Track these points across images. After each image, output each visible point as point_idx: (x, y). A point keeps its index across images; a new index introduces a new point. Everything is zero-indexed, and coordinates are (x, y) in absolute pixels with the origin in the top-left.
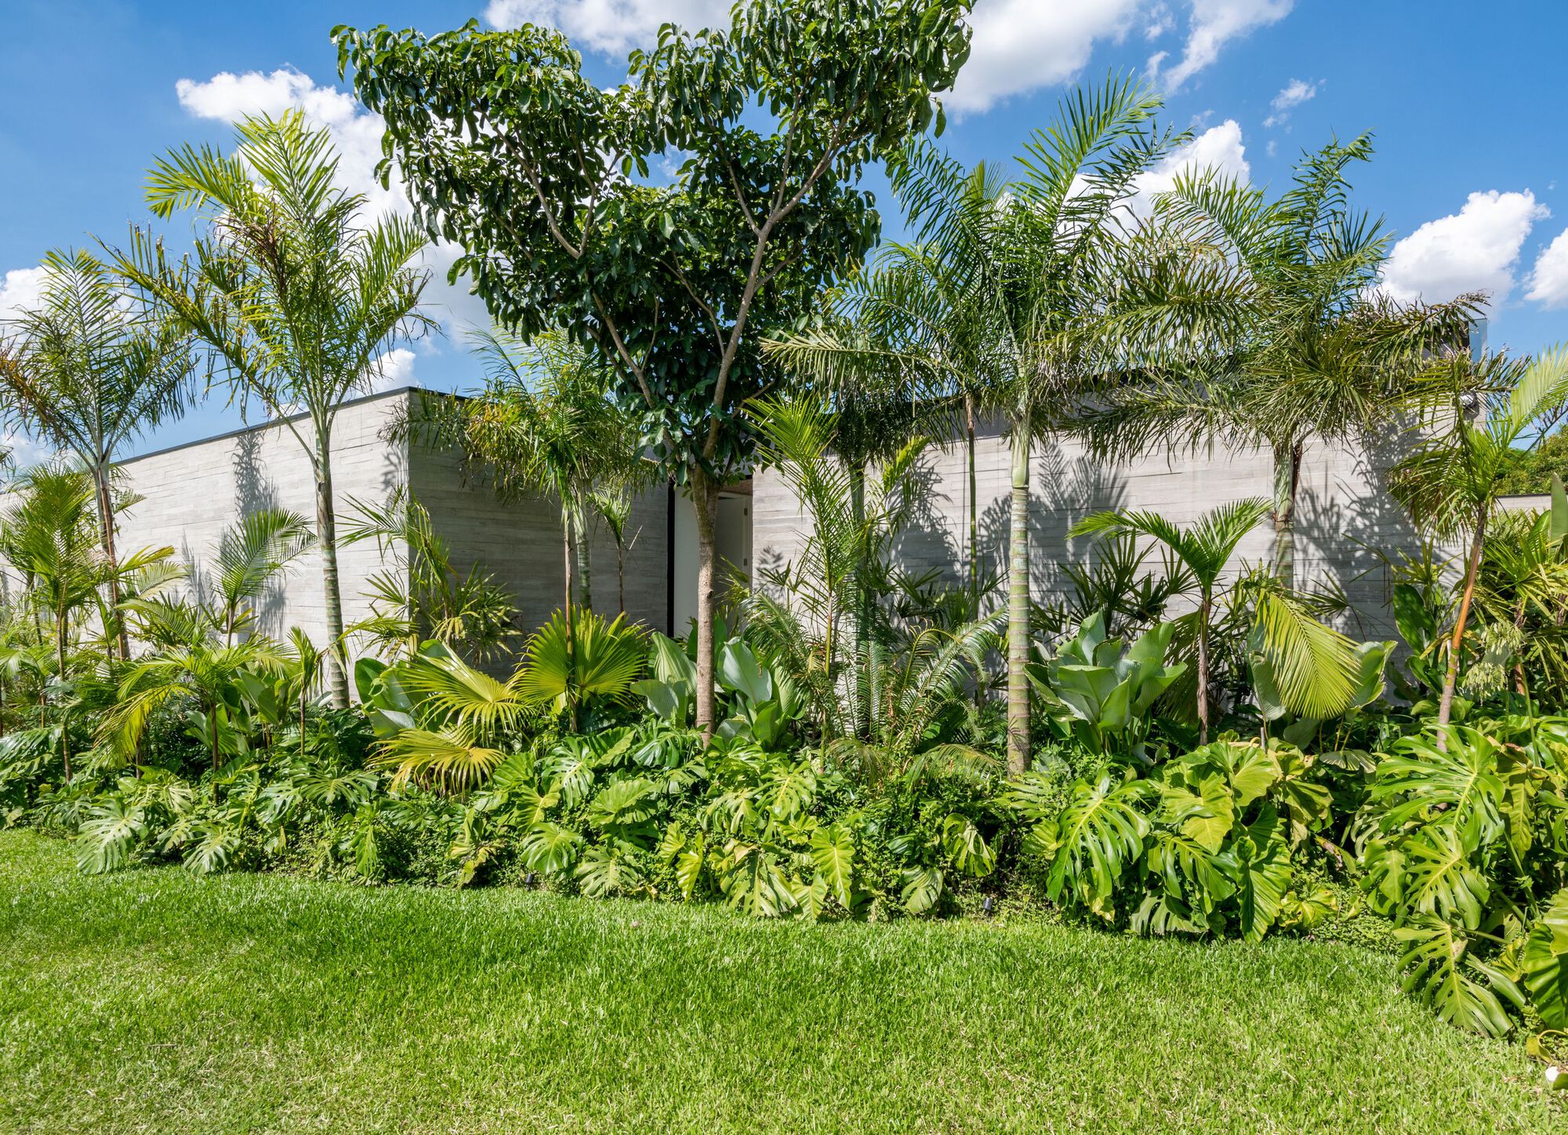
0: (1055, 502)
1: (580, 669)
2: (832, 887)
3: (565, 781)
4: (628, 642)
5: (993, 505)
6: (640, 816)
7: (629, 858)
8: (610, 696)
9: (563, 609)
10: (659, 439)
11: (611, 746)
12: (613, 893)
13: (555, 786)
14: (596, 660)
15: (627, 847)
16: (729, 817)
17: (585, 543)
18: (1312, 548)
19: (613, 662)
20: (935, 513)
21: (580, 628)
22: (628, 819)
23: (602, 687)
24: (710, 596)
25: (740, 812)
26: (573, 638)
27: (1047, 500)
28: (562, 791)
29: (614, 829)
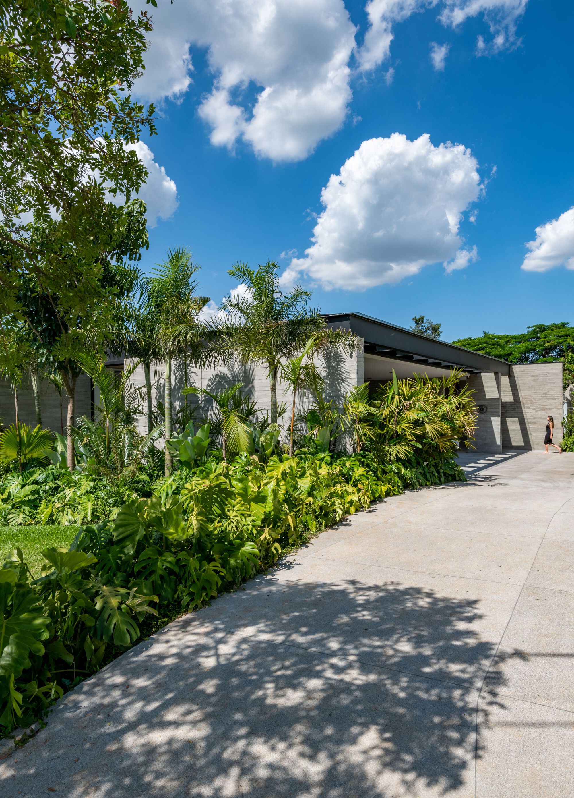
0: (233, 377)
1: (23, 448)
2: (86, 514)
3: (11, 489)
4: (43, 436)
5: (211, 377)
6: (32, 498)
7: (27, 513)
8: (38, 459)
9: (15, 425)
10: (44, 360)
11: (32, 476)
12: (20, 524)
13: (7, 491)
14: (30, 444)
15: (27, 509)
16: (65, 497)
17: (38, 396)
18: (310, 396)
19: (38, 445)
20: (192, 381)
21: (22, 431)
22: (27, 499)
23: (35, 455)
24: (71, 418)
25: (70, 496)
26: (19, 435)
27: (229, 376)
28: (9, 493)
29: (23, 503)
